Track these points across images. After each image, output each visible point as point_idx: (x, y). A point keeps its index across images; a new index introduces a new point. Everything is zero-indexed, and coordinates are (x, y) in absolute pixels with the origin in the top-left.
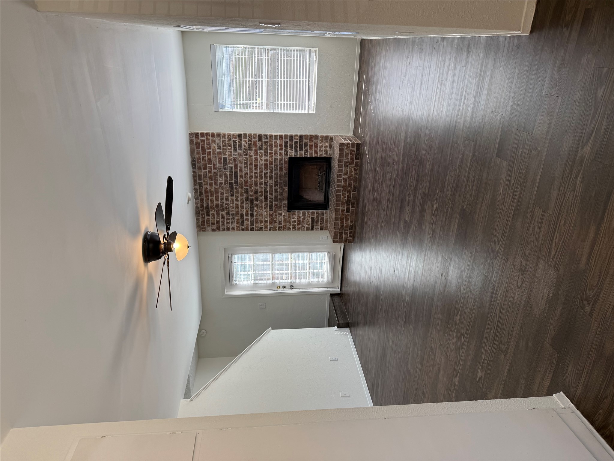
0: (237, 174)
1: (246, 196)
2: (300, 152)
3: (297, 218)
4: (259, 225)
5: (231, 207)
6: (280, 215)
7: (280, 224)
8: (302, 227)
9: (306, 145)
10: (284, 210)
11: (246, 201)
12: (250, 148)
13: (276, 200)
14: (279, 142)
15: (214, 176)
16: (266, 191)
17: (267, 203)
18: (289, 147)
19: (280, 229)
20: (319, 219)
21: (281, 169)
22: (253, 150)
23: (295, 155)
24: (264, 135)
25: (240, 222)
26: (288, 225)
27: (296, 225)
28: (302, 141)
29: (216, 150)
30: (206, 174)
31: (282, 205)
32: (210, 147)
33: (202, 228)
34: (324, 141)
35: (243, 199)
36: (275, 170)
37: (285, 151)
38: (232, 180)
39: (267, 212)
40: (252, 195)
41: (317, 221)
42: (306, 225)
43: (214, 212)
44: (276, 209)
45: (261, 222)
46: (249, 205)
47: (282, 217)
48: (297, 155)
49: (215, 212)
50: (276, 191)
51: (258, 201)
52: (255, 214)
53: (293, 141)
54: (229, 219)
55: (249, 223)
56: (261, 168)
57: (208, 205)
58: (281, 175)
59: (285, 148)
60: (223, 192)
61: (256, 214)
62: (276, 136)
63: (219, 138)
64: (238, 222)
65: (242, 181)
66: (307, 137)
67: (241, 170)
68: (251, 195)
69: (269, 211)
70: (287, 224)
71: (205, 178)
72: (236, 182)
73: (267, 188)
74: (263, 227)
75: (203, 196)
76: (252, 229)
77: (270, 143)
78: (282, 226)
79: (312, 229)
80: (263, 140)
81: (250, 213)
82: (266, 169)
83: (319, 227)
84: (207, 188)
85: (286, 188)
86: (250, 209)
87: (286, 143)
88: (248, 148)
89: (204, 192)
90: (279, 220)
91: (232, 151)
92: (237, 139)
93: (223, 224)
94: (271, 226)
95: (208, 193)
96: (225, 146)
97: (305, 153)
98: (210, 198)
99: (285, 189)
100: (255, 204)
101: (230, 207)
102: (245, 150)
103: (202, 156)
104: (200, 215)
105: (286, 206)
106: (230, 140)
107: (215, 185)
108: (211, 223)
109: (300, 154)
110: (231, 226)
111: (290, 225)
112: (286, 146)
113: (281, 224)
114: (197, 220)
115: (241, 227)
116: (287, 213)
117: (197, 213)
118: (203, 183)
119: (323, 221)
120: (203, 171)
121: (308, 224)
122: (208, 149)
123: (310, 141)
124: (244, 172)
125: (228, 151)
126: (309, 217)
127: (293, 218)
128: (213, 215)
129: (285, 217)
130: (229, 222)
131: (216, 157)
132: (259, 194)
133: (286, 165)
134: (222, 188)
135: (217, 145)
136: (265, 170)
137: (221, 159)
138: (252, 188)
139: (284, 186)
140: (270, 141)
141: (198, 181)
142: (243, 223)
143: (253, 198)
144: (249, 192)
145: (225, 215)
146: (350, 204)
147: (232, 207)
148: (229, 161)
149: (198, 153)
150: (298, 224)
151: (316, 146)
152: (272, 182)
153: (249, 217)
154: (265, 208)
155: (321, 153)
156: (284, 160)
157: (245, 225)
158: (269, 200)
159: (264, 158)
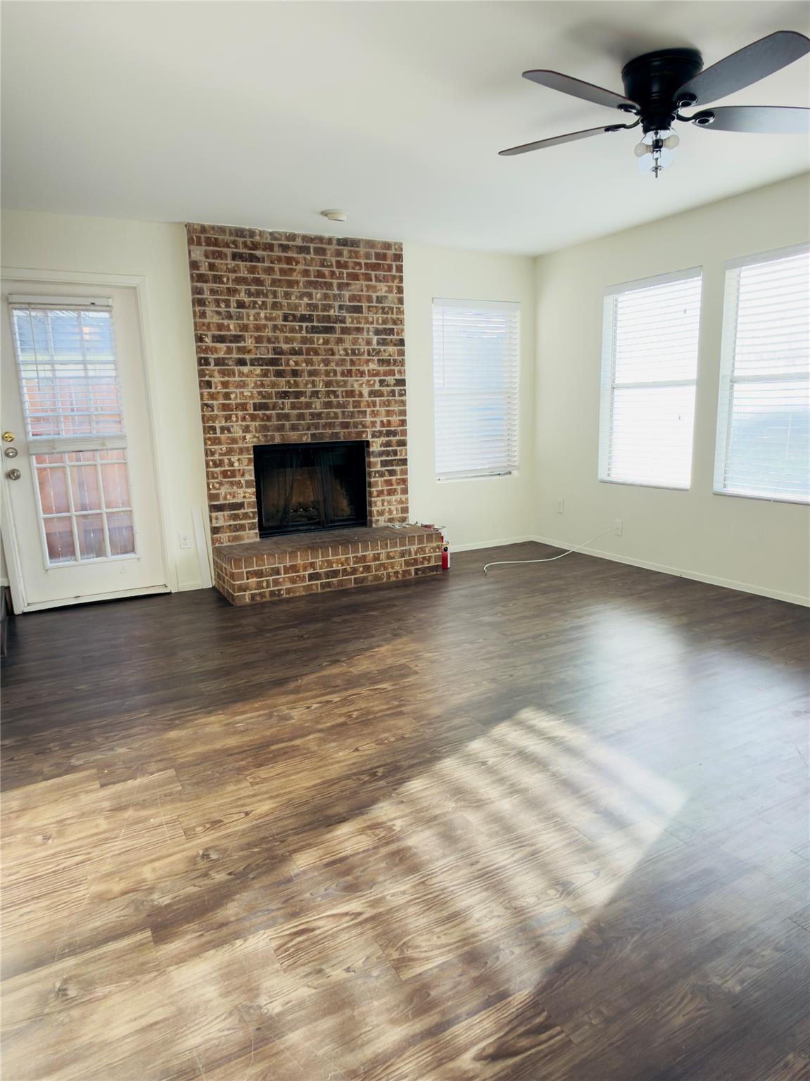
0: (331, 333)
1: (286, 349)
2: (379, 462)
3: (239, 470)
4: (217, 379)
5: (259, 314)
6: (246, 429)
7: (223, 429)
8: (217, 483)
9: (392, 473)
10: (258, 437)
11: (274, 349)
12: (381, 362)
13: (279, 417)
14: (395, 419)
15: (325, 282)
16: (298, 395)
17: (272, 398)
18: (387, 439)
19: (209, 429)
20: (241, 519)
21: (345, 425)
22: (379, 368)
23: (373, 452)
24: (405, 390)
25: (222, 333)
26: (221, 449)
27: (223, 469)
28: (398, 465)
29: (374, 292)
30: (328, 266)
31: (268, 431)
32: (380, 281)
33: (199, 238)
34: (400, 506)
35: (279, 342)
36: (343, 412)
37: (381, 434)
38: (319, 321)
39: (252, 397)
40: (288, 365)
41: (236, 517)
42: (223, 491)
43: (244, 273)
44: (258, 420)
45: (225, 385)
46: (264, 355)
47: (241, 434)
48: (374, 457)
49: (242, 275)
50: (301, 417)
51: (275, 376)
52: (245, 369)
53: (398, 446)
54: (228, 306)
55: (221, 355)
56: (345, 383)
57: (258, 259)
58: (334, 426)
59: (384, 432)
60: (291, 299)
61: (243, 373)
62: (403, 413)
63: (396, 301)
64: (220, 327)
65: (318, 342)
66: (405, 472)
67: (340, 341)
68: (289, 360)
69: (253, 403)
70: (224, 448)
71: (318, 263)
72: (314, 330)
73: (306, 397)
74: (211, 388)
75: (279, 252)
76: (203, 362)
77: (393, 402)
78: (218, 435)
79: (214, 508)
80: (397, 388)
81: (247, 357)
82: (344, 394)
83: (221, 523)
84: (297, 263)
85: (308, 437)
86: (255, 359)
87: (394, 433)
88: (381, 358)
89: (290, 254)
90: (233, 426)
91: (375, 326)
92: (395, 337)
93: (213, 292)
94: (215, 408)
95: (288, 264)
96: (384, 313)
97: (378, 472)
98: (277, 266)
99: (306, 437)
100: (267, 369)
101: (257, 311)
102: (378, 353)
103: (363, 261)
104: (233, 238)
105: (266, 441)
106: (395, 323)
107: (307, 281)
108: (214, 261)
109: (375, 463)
110: (209, 310)
111: (221, 454)
112: (389, 433)
113: (222, 432)
114: (222, 230)
115: (210, 334)
116: (252, 445)
117: (240, 232)
118: (308, 257)
119: (238, 531)
120: (334, 260)
121: (226, 496)
122: (376, 276)
123: (399, 479)
124: (335, 348)
125: (375, 316)
126: (244, 497)
127: (239, 460)
128: (236, 268)
129: (240, 441)
130: (218, 306)
131: (362, 291)
132: (292, 380)
133: (354, 435)
134: (301, 297)
135: (385, 296)
136: (342, 392)
137: (359, 301)
138: (304, 365)
139: (313, 435)
140: (396, 402)
141: (312, 246)
142: (221, 339)
143: (282, 365)
144: (294, 358)
145: (237, 297)
146: (328, 579)
147: (257, 317)
148: (356, 318)
149: (368, 256)
150: (225, 474)
151: (391, 493)
152: (318, 407)
153: (235, 356)
154: (260, 393)
155: (379, 503)
156: (363, 432)
157: (215, 344)
158: (280, 401)
159: (366, 390)
